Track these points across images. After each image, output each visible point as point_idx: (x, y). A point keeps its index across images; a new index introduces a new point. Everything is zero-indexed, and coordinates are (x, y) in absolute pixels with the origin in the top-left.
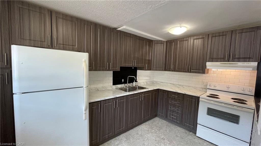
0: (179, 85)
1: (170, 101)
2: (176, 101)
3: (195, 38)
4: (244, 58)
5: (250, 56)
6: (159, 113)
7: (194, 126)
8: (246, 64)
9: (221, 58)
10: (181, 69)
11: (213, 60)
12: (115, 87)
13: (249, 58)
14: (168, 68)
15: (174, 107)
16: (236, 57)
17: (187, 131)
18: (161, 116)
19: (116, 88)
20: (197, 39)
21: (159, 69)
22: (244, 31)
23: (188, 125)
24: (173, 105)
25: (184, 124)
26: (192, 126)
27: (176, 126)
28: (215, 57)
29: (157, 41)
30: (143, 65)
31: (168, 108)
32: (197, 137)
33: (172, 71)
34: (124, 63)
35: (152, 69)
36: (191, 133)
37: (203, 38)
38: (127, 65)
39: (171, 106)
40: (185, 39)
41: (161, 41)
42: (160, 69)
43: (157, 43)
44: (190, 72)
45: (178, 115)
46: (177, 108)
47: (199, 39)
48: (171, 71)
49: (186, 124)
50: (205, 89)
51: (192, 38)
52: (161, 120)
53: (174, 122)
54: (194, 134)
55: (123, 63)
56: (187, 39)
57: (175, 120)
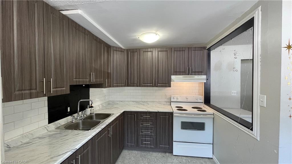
0: (142, 102)
1: (140, 124)
2: (148, 123)
3: (159, 50)
4: (198, 72)
5: (201, 70)
6: (127, 143)
7: (169, 145)
8: (200, 77)
9: (183, 72)
10: (147, 84)
11: (176, 74)
12: (53, 126)
13: (201, 72)
14: (132, 82)
15: (146, 130)
16: (193, 71)
17: (163, 154)
18: (130, 146)
19: (56, 129)
20: (161, 51)
21: (120, 85)
22: (196, 49)
23: (164, 147)
24: (144, 129)
25: (160, 147)
26: (168, 146)
27: (151, 153)
28: (178, 71)
29: (116, 48)
30: (102, 80)
31: (139, 133)
32: (174, 156)
33: (137, 86)
34: (76, 79)
35: (112, 86)
36: (167, 154)
37: (167, 51)
38: (81, 81)
39: (143, 130)
40: (149, 50)
41: (121, 48)
42: (122, 85)
43: (116, 51)
44: (157, 87)
45: (152, 139)
46: (150, 131)
47: (163, 51)
48: (135, 87)
49: (161, 146)
50: (168, 102)
51: (156, 49)
52: (130, 152)
53: (147, 148)
54: (170, 154)
55: (74, 78)
56: (151, 50)
57: (148, 146)
